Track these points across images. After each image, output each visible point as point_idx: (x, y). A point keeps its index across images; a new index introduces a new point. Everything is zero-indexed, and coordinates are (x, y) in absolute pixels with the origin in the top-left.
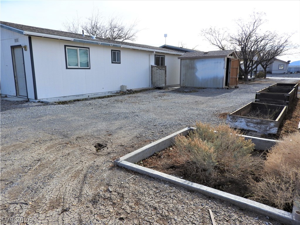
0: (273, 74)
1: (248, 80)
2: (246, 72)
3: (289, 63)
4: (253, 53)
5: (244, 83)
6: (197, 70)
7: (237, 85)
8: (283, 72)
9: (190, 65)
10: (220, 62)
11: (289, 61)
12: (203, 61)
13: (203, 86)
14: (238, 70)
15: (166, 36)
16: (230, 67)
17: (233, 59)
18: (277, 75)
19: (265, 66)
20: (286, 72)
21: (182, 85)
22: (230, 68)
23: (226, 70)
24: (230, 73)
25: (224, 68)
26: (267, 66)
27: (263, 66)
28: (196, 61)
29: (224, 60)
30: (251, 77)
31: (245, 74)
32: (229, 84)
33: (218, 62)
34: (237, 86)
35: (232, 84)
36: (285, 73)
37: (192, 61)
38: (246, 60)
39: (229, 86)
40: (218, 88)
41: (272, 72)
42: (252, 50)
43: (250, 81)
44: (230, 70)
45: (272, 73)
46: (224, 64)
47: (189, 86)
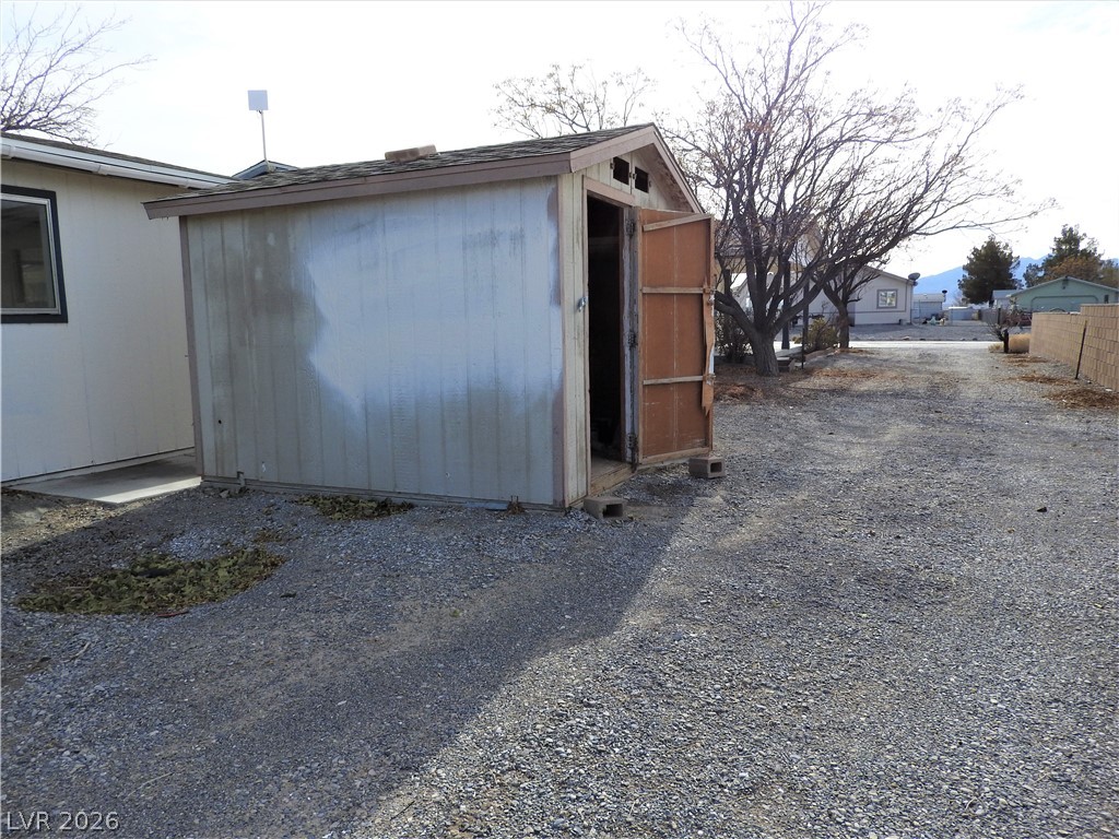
0: (861, 326)
1: (774, 369)
2: (764, 326)
3: (915, 284)
4: (792, 222)
5: (759, 394)
6: (318, 320)
7: (707, 442)
8: (894, 318)
9: (259, 275)
10: (518, 238)
11: (914, 278)
12: (358, 227)
13: (383, 483)
14: (710, 314)
15: (258, 101)
16: (633, 285)
17: (654, 217)
18: (878, 331)
19: (840, 294)
20: (906, 317)
21: (210, 469)
22: (633, 302)
23: (581, 320)
24: (633, 344)
25: (557, 296)
26: (851, 292)
27: (831, 295)
28: (301, 231)
29: (554, 207)
30: (785, 345)
31: (757, 336)
32: (634, 449)
33: (492, 239)
34: (713, 458)
35: (663, 446)
36: (904, 323)
37: (271, 240)
38: (756, 261)
39: (634, 465)
40: (516, 508)
41: (853, 319)
42: (789, 201)
43: (787, 370)
44: (633, 315)
45: (856, 323)
46: (557, 250)
47: (267, 472)
